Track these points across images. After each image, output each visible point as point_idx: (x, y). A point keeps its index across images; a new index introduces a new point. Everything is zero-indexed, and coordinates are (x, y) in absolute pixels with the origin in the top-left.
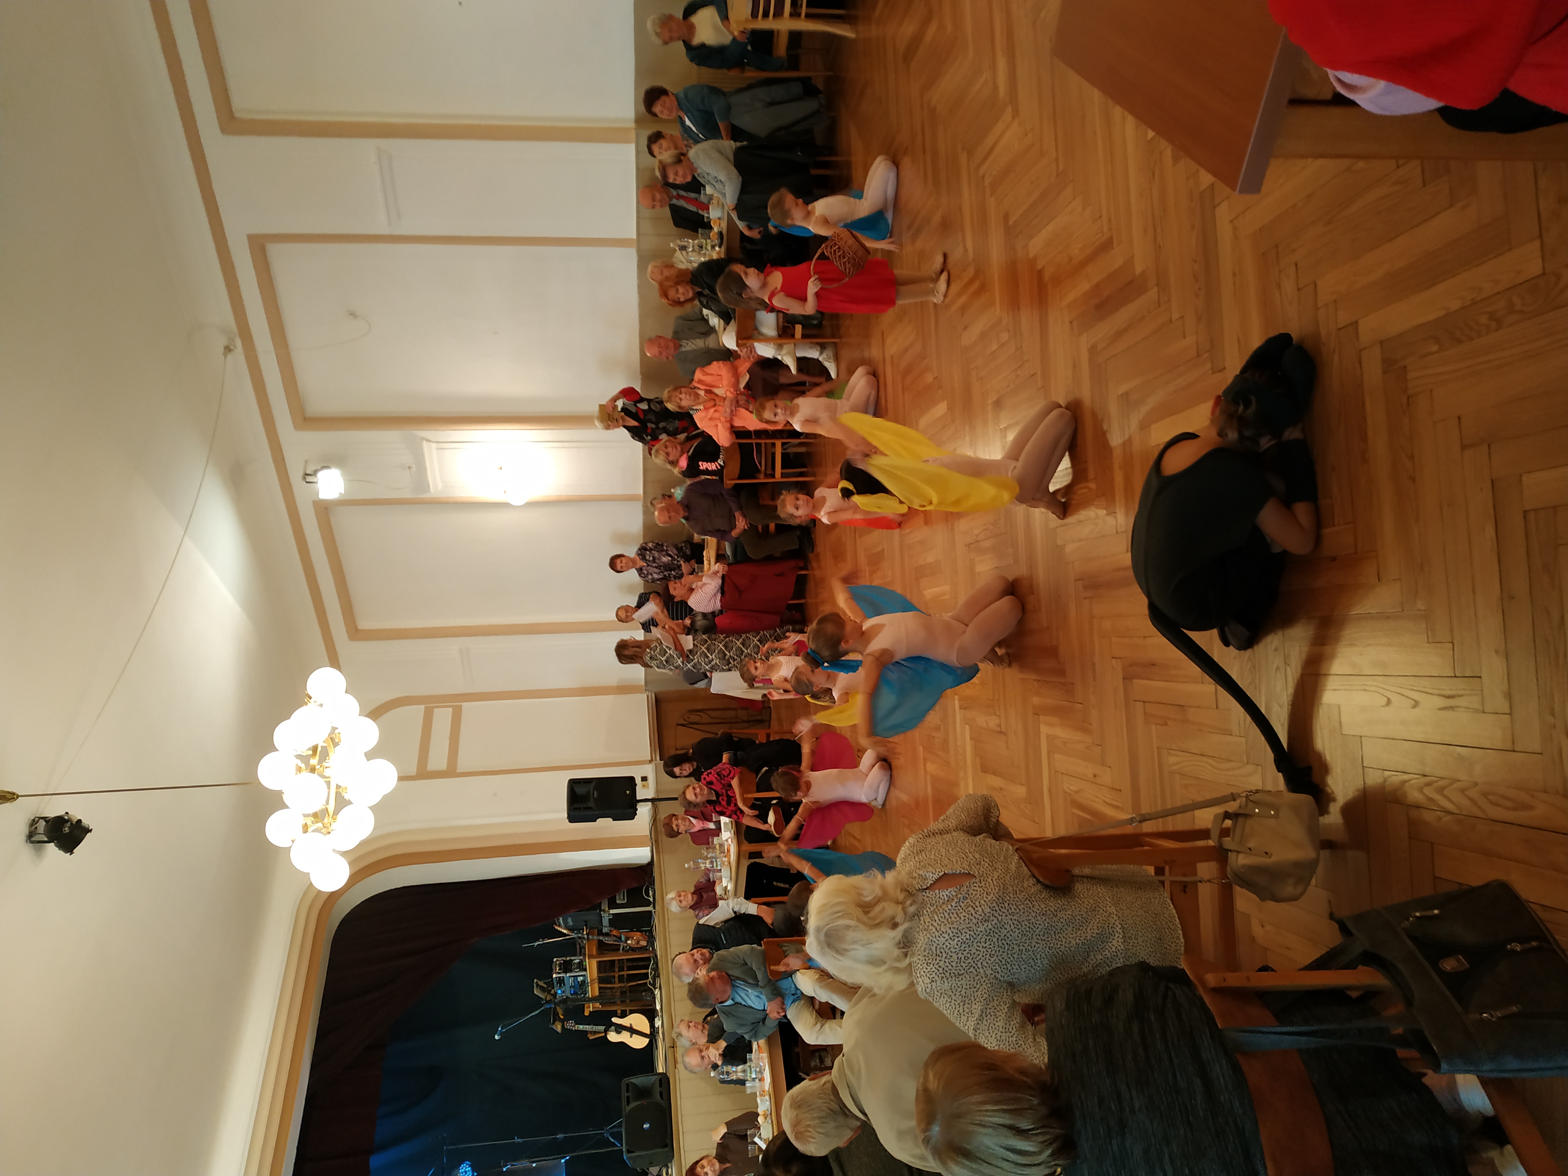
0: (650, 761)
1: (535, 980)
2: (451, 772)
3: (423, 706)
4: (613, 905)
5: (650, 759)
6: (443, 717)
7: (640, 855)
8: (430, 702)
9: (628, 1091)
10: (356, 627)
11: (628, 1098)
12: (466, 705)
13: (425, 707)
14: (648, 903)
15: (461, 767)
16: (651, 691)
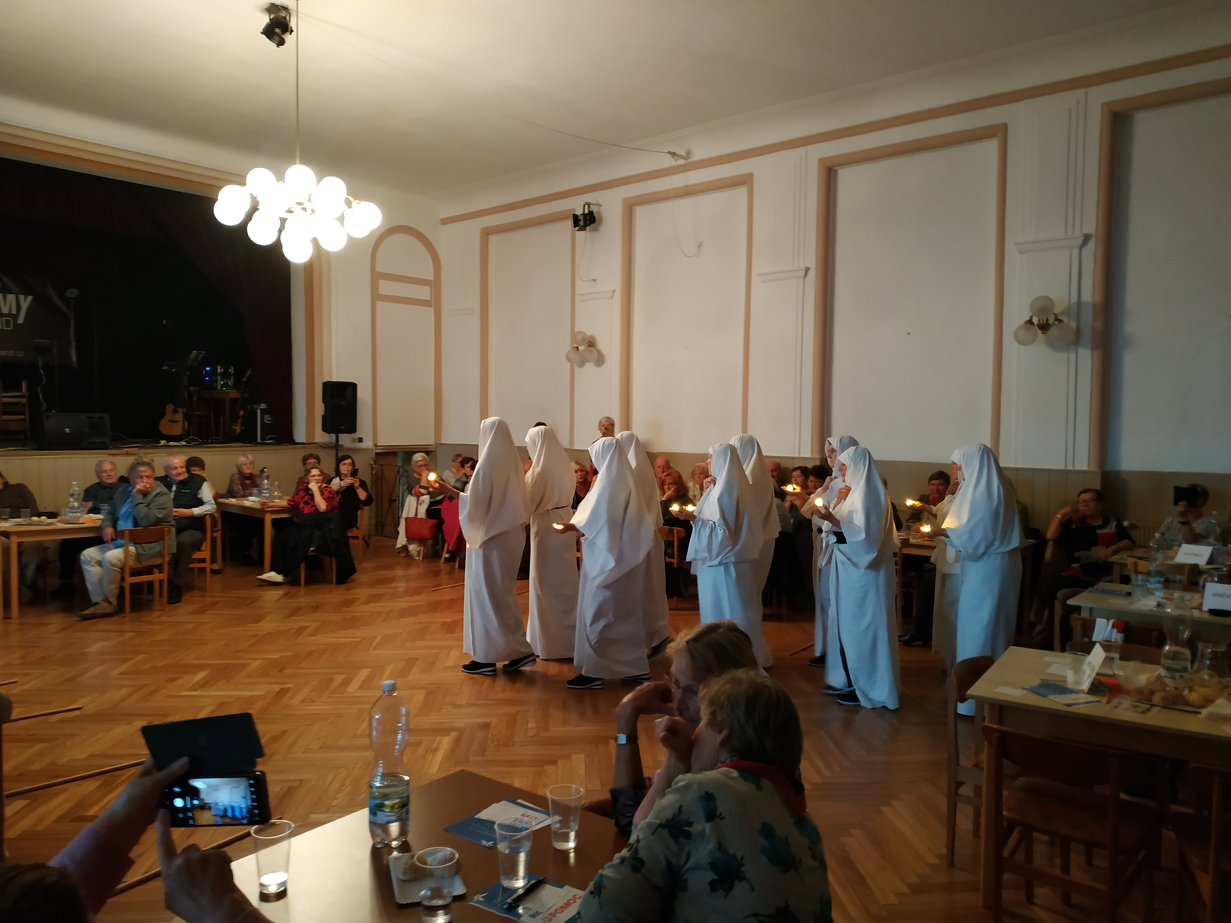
0: (376, 445)
1: (204, 352)
2: (376, 296)
3: (432, 278)
4: (264, 412)
5: (379, 444)
6: (424, 293)
7: (300, 434)
8: (435, 285)
9: (98, 418)
10: (491, 234)
11: (93, 418)
12: (432, 310)
13: (431, 280)
14: (263, 438)
15: (379, 304)
16: (435, 448)
